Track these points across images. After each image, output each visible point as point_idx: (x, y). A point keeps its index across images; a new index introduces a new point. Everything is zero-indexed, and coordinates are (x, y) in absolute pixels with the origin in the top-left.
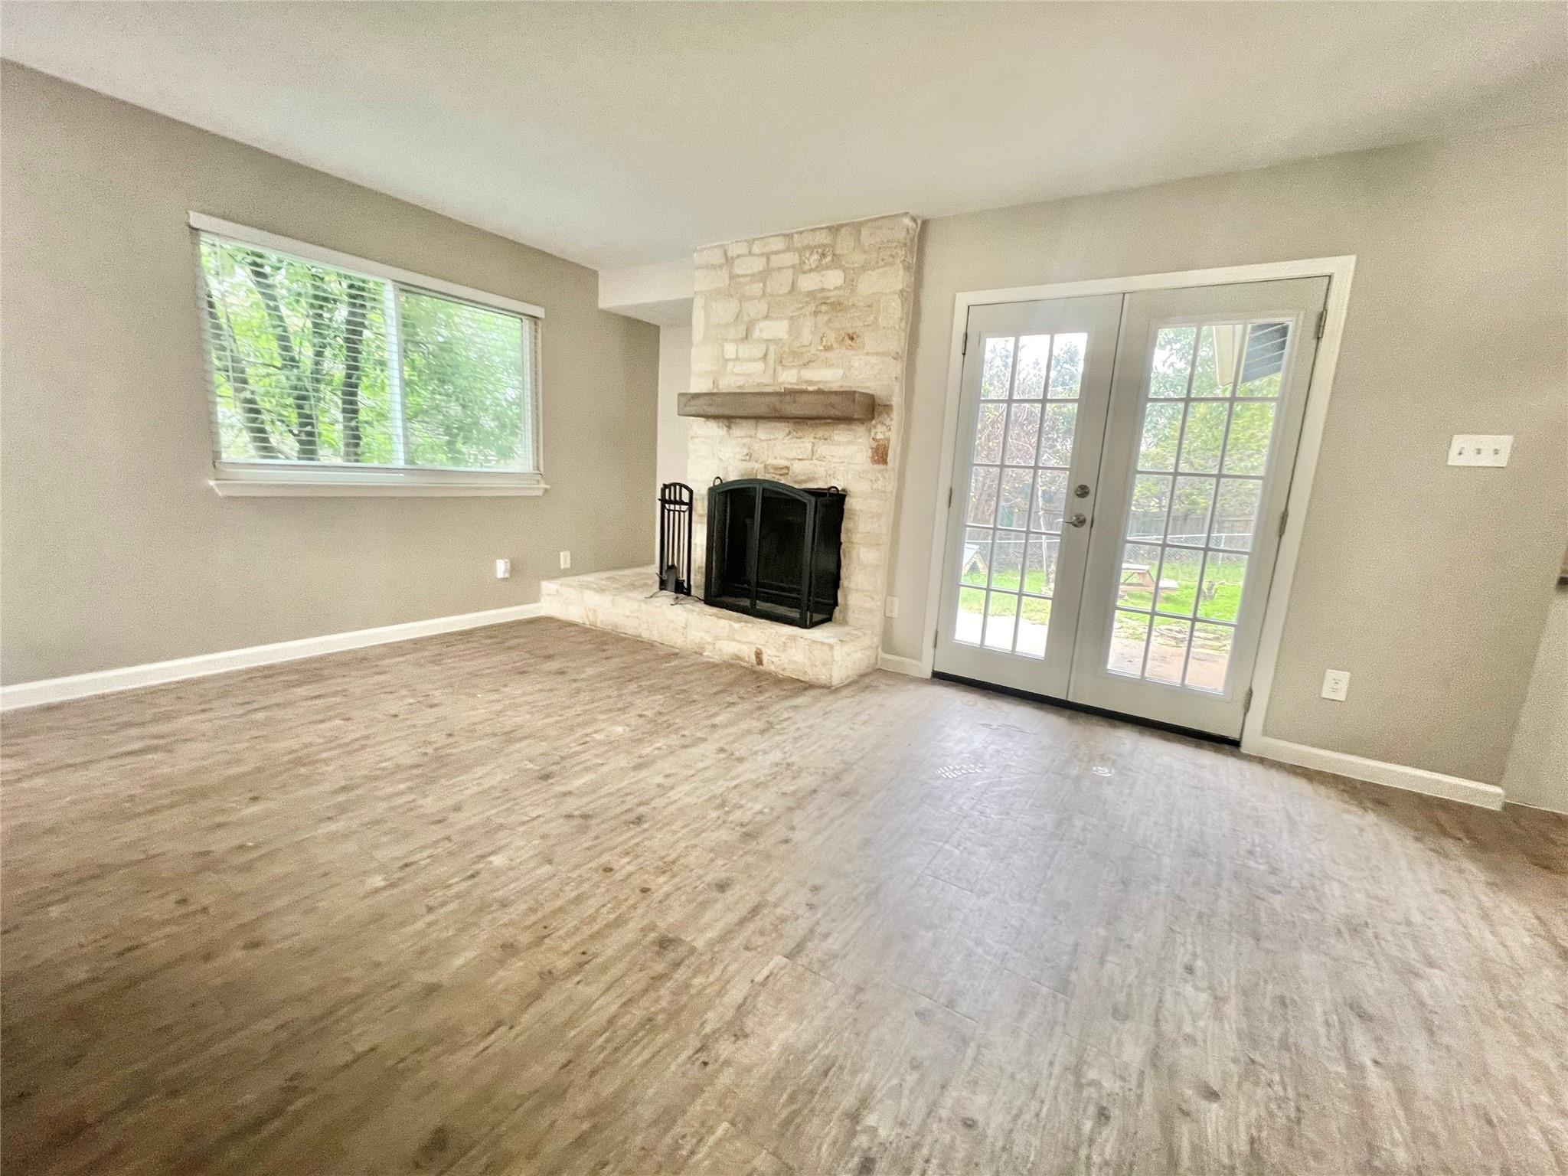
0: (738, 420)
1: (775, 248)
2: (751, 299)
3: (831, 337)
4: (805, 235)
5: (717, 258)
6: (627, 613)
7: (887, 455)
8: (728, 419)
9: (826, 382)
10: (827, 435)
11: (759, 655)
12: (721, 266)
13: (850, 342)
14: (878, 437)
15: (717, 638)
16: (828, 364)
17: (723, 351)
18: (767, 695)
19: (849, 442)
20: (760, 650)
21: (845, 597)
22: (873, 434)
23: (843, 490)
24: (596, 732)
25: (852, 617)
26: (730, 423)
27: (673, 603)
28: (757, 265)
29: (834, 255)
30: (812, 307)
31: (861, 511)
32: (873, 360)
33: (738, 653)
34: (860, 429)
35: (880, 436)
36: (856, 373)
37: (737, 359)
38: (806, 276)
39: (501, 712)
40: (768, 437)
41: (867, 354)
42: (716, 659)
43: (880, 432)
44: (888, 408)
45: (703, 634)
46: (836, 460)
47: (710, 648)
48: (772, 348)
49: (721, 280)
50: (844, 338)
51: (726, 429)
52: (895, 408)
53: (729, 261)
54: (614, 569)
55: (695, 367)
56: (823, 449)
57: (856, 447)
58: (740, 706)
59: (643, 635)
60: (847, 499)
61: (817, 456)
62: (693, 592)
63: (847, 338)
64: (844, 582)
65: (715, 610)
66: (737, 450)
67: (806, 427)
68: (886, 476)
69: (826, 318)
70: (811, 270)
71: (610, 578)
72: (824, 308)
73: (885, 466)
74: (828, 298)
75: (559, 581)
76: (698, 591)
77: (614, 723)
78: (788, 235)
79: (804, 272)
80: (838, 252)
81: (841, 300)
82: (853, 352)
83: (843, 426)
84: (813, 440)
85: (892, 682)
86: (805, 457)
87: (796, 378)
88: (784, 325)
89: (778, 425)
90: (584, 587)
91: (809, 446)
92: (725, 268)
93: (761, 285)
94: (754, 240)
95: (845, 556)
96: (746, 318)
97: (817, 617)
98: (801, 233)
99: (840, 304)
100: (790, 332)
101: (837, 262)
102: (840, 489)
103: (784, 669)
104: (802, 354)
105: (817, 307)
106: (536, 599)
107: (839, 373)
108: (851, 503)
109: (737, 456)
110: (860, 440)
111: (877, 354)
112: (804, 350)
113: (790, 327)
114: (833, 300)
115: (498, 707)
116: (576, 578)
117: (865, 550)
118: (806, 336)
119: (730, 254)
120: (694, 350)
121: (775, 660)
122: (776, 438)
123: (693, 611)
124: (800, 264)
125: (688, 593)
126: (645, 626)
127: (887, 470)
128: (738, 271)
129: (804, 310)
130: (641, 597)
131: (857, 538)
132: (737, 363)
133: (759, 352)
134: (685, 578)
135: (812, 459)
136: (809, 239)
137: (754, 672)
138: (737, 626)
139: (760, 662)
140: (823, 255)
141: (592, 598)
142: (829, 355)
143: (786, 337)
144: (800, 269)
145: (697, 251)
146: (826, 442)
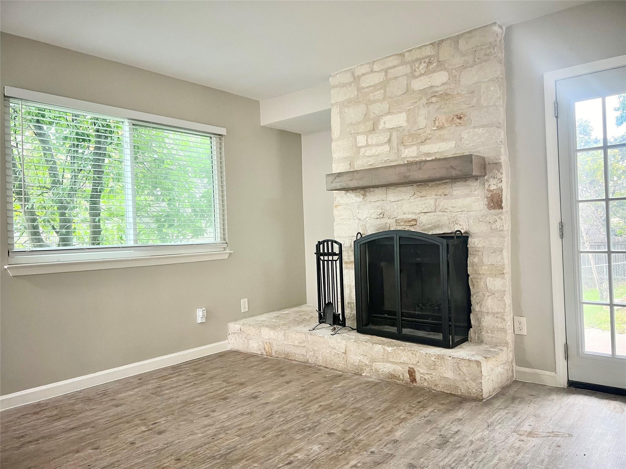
0: (372, 189)
1: (390, 64)
2: (375, 102)
3: (442, 119)
4: (414, 51)
5: (347, 78)
6: (296, 343)
7: (501, 202)
8: (364, 189)
9: (441, 152)
10: (447, 191)
11: (411, 373)
12: (350, 84)
13: (458, 121)
14: (492, 189)
15: (373, 360)
16: (442, 139)
17: (356, 141)
18: (430, 409)
19: (467, 195)
20: (413, 369)
21: (479, 321)
22: (486, 187)
23: (466, 233)
24: (296, 451)
25: (486, 336)
26: (365, 191)
27: (332, 333)
28: (377, 78)
29: (439, 61)
30: (424, 101)
31: (484, 247)
32: (480, 131)
33: (392, 373)
34: (475, 185)
35: (493, 187)
36: (466, 142)
37: (368, 145)
38: (417, 80)
39: (215, 435)
40: (396, 199)
41: (474, 127)
42: (374, 379)
43: (493, 185)
44: (497, 165)
45: (360, 358)
46: (456, 210)
47: (368, 369)
48: (395, 134)
49: (351, 93)
50: (453, 119)
51: (362, 197)
52: (503, 164)
53: (356, 79)
54: (280, 309)
55: (335, 155)
56: (444, 203)
57: (473, 198)
58: (411, 421)
59: (310, 361)
60: (469, 239)
61: (440, 208)
62: (348, 323)
63: (455, 118)
64: (476, 307)
65: (367, 337)
66: (372, 211)
67: (428, 187)
68: (503, 217)
69: (437, 106)
70: (421, 75)
71: (277, 316)
72: (434, 100)
73: (500, 210)
74: (437, 92)
75: (241, 322)
76: (351, 322)
77: (310, 442)
78: (401, 54)
79: (416, 77)
80: (441, 60)
81: (449, 91)
82: (461, 127)
83: (459, 183)
84: (435, 197)
85: (534, 393)
86: (430, 210)
87: (416, 152)
88: (404, 116)
89: (404, 189)
90: (261, 325)
91: (432, 202)
92: (353, 84)
93: (382, 91)
94: (374, 62)
95: (474, 285)
96: (372, 116)
97: (457, 339)
98: (410, 51)
99: (447, 94)
100: (408, 121)
101: (441, 66)
102: (463, 231)
103: (436, 385)
104: (419, 135)
105: (428, 99)
106: (224, 337)
107: (452, 144)
108: (472, 242)
109: (373, 216)
110: (476, 193)
111: (483, 126)
112: (422, 131)
113: (407, 117)
114: (440, 93)
115: (211, 431)
116: (253, 318)
117: (492, 279)
118: (422, 122)
119: (357, 74)
120: (333, 144)
121: (426, 377)
122: (404, 199)
123: (350, 339)
124: (412, 72)
125: (343, 324)
126: (311, 353)
127: (502, 213)
128: (363, 85)
129: (418, 103)
130: (306, 329)
131: (483, 270)
132: (368, 148)
133: (384, 138)
134: (340, 312)
135: (435, 212)
136: (417, 54)
137: (410, 389)
138: (390, 349)
139: (413, 380)
140: (430, 63)
141: (267, 334)
142: (442, 132)
143: (405, 124)
144: (413, 76)
145: (332, 76)
146: (446, 197)
